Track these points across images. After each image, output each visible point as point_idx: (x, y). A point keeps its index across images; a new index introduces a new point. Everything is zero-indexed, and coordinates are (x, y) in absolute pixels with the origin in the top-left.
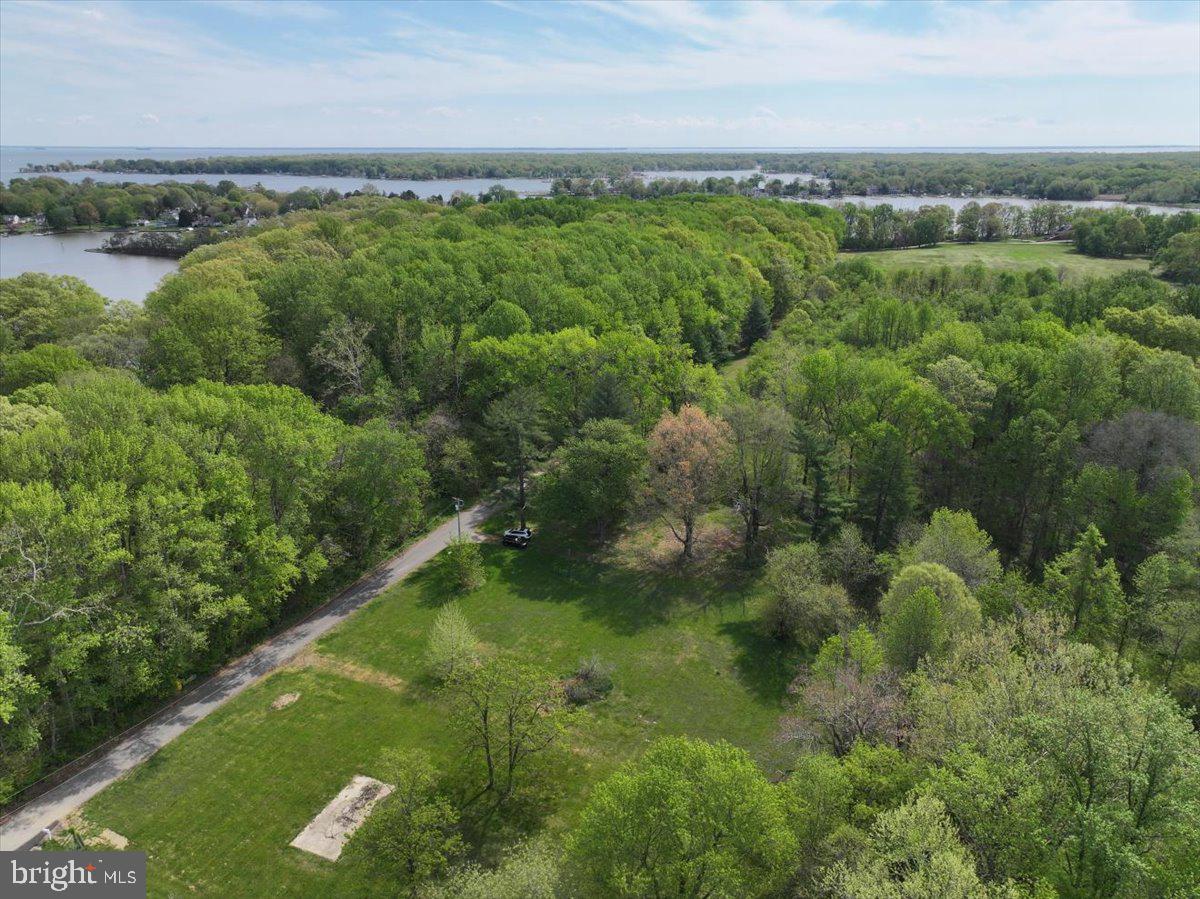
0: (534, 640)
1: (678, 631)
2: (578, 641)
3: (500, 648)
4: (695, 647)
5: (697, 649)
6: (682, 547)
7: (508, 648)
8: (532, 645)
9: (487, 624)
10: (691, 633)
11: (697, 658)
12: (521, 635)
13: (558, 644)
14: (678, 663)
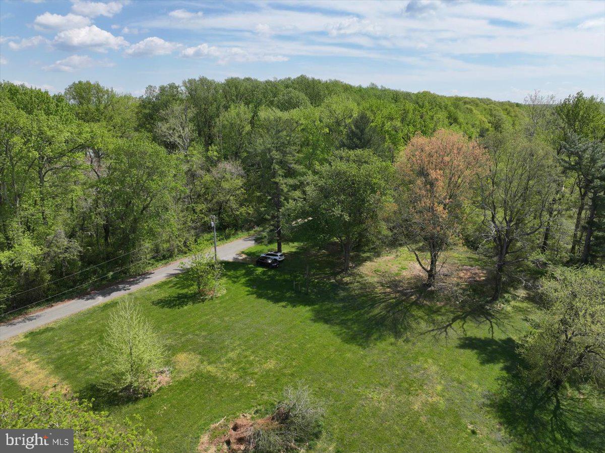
0: (246, 357)
1: (418, 364)
2: (294, 364)
3: (202, 362)
4: (439, 388)
5: (443, 391)
6: (424, 275)
7: (210, 363)
8: (240, 362)
9: (204, 333)
10: (434, 368)
11: (442, 404)
12: (232, 350)
13: (271, 365)
14: (416, 407)
